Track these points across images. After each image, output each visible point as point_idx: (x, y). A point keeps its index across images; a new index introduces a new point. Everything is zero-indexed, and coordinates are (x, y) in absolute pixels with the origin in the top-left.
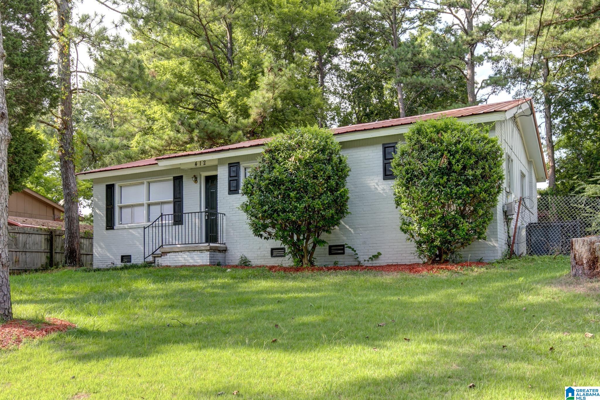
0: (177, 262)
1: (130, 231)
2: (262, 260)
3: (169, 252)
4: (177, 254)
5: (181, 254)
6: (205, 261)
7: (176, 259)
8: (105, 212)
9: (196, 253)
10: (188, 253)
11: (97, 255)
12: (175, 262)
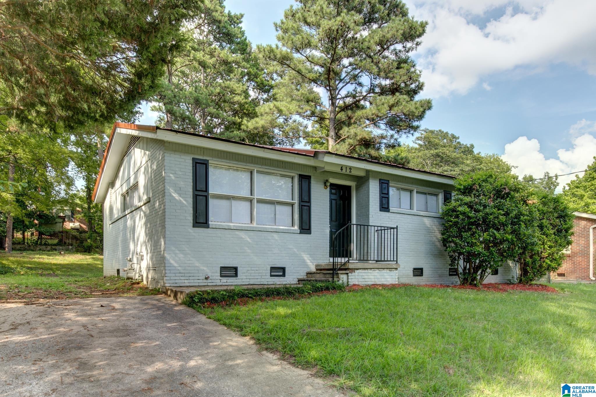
0: (366, 280)
1: (237, 233)
2: (406, 279)
3: (357, 269)
4: (366, 271)
5: (371, 271)
6: (394, 280)
7: (366, 277)
8: (191, 200)
9: (385, 271)
10: (377, 271)
11: (176, 265)
12: (364, 280)
